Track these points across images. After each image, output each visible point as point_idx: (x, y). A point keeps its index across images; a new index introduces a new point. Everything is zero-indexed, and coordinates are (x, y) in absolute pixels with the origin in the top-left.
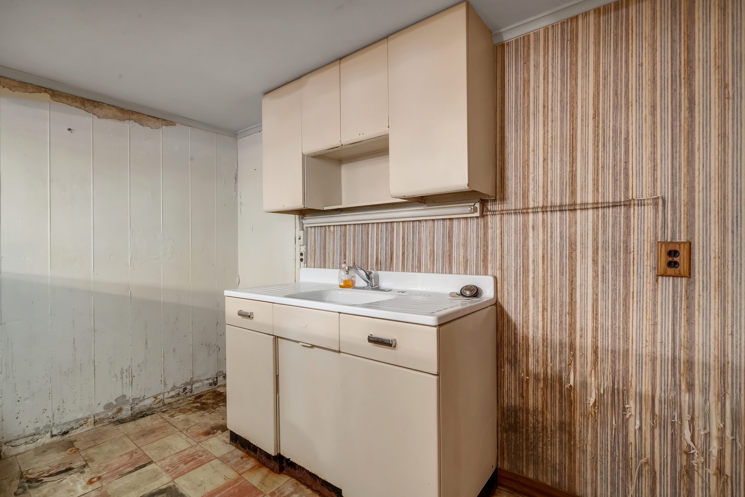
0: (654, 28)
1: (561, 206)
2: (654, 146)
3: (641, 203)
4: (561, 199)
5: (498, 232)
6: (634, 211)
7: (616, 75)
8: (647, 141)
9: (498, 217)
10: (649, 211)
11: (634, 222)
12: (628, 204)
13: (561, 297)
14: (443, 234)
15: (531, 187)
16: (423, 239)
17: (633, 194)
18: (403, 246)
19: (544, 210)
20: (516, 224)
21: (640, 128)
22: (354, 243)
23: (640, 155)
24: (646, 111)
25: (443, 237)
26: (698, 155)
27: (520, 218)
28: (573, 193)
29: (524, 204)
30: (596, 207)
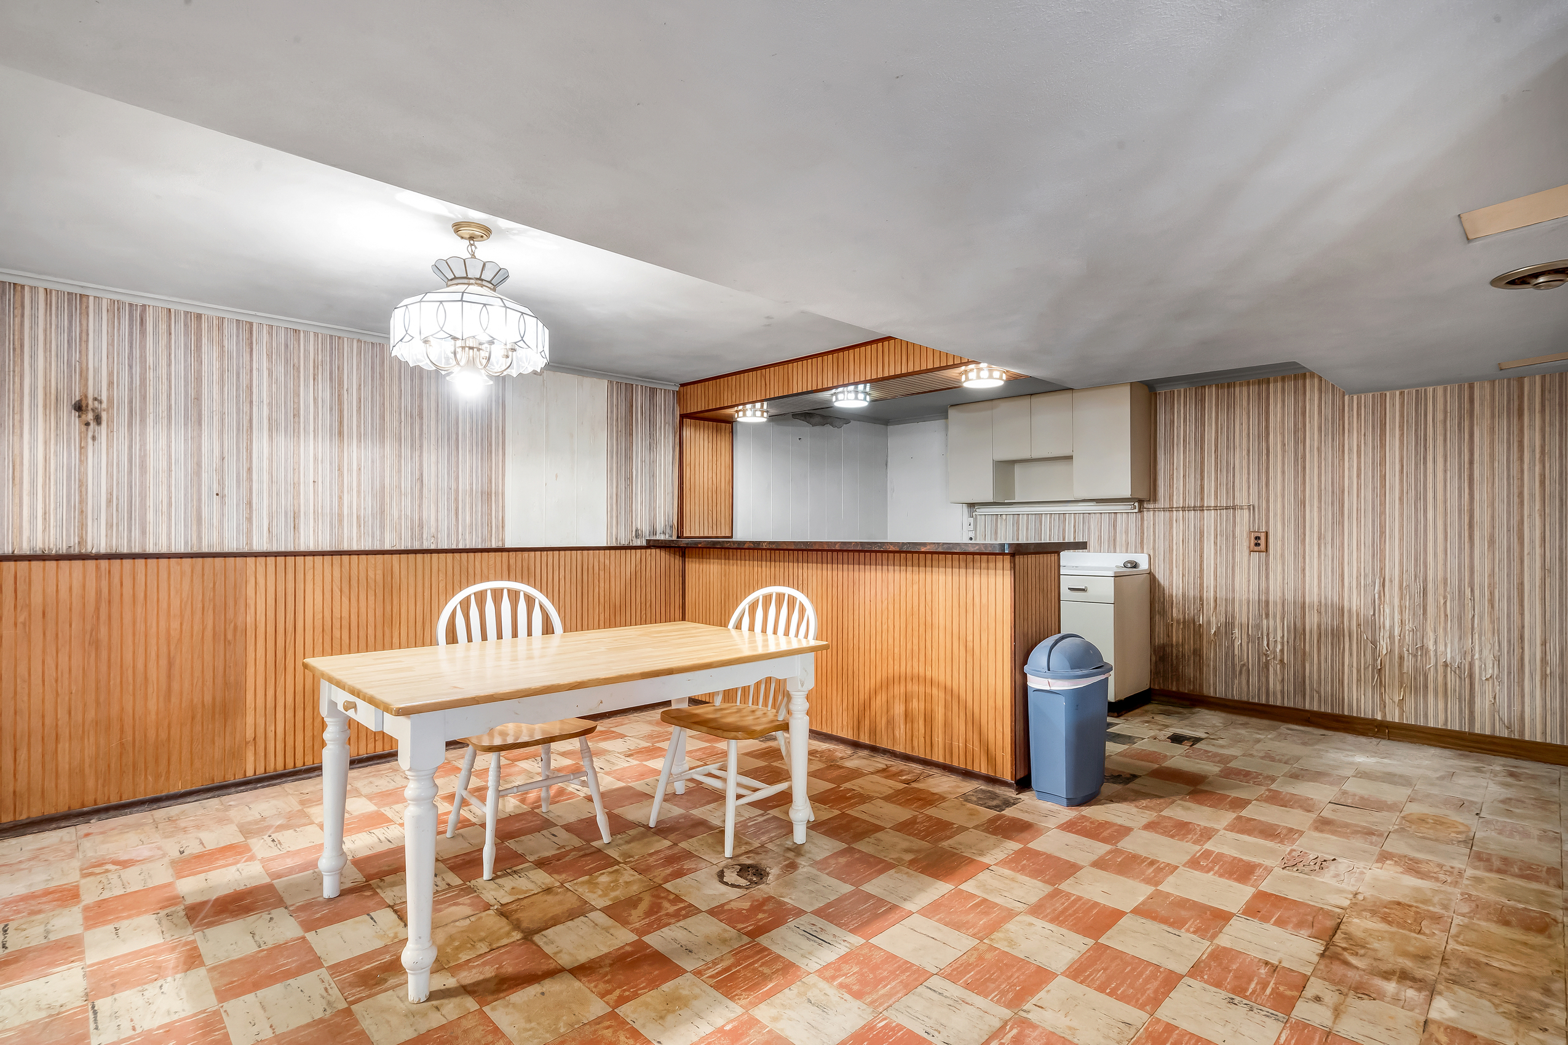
0: (1249, 404)
1: (1194, 507)
2: (1249, 474)
3: (1241, 508)
4: (1195, 503)
5: (1152, 523)
6: (1238, 512)
7: (1228, 428)
8: (1245, 471)
9: (1152, 513)
10: (1246, 512)
11: (1238, 519)
12: (1234, 508)
13: (1195, 567)
14: (1109, 524)
15: (1175, 493)
16: (1092, 527)
17: (1237, 502)
18: (1075, 532)
19: (1183, 509)
20: (1164, 518)
21: (1241, 462)
22: (1027, 529)
23: (1241, 478)
24: (1245, 453)
25: (1109, 526)
26: (1271, 482)
27: (1167, 513)
28: (1202, 499)
29: (1170, 504)
30: (1216, 508)
